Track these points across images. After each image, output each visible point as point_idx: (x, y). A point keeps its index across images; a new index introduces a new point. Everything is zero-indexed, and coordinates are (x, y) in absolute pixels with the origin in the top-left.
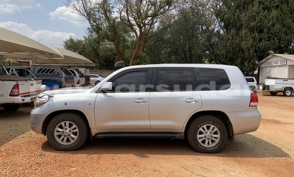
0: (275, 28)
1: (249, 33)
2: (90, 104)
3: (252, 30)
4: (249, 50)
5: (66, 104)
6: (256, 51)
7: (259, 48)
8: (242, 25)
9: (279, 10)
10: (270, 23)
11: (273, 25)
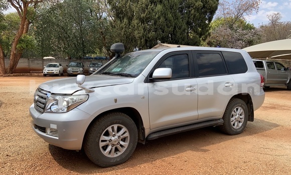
0: (160, 20)
1: (140, 23)
2: (143, 98)
3: (142, 21)
4: (141, 39)
5: (116, 101)
6: (146, 41)
7: (149, 38)
8: (133, 16)
9: (162, 5)
10: (157, 16)
11: (159, 18)
